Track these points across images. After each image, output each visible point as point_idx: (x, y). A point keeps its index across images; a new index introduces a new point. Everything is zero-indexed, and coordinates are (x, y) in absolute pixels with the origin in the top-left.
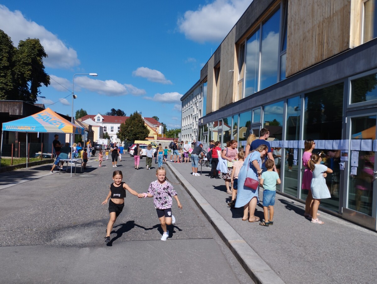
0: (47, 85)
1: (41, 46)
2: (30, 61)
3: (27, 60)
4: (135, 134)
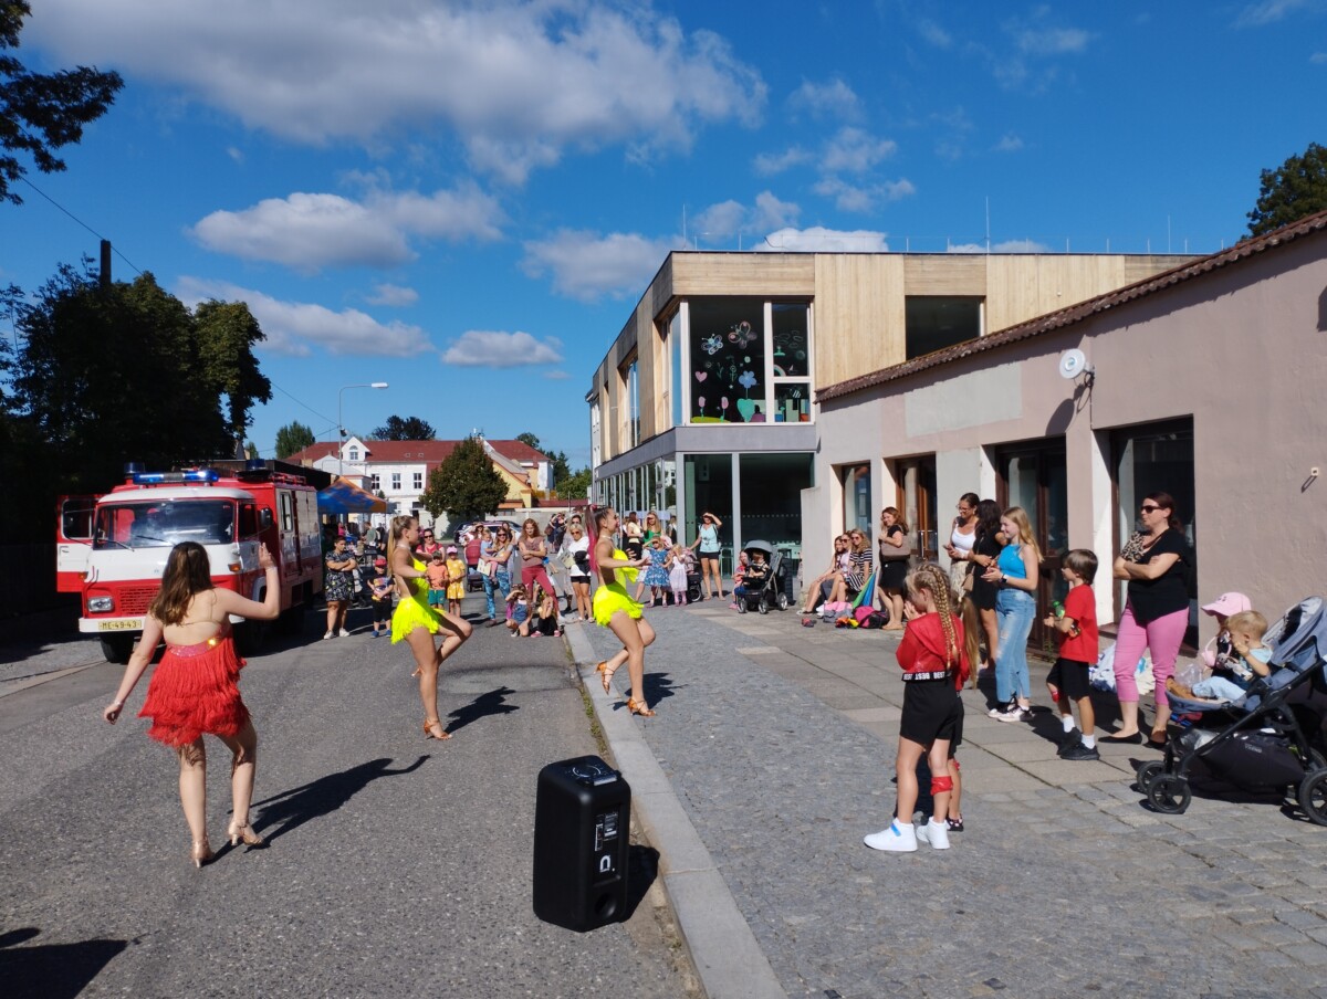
0: (265, 403)
1: (251, 318)
2: (235, 356)
3: (230, 356)
4: (471, 498)
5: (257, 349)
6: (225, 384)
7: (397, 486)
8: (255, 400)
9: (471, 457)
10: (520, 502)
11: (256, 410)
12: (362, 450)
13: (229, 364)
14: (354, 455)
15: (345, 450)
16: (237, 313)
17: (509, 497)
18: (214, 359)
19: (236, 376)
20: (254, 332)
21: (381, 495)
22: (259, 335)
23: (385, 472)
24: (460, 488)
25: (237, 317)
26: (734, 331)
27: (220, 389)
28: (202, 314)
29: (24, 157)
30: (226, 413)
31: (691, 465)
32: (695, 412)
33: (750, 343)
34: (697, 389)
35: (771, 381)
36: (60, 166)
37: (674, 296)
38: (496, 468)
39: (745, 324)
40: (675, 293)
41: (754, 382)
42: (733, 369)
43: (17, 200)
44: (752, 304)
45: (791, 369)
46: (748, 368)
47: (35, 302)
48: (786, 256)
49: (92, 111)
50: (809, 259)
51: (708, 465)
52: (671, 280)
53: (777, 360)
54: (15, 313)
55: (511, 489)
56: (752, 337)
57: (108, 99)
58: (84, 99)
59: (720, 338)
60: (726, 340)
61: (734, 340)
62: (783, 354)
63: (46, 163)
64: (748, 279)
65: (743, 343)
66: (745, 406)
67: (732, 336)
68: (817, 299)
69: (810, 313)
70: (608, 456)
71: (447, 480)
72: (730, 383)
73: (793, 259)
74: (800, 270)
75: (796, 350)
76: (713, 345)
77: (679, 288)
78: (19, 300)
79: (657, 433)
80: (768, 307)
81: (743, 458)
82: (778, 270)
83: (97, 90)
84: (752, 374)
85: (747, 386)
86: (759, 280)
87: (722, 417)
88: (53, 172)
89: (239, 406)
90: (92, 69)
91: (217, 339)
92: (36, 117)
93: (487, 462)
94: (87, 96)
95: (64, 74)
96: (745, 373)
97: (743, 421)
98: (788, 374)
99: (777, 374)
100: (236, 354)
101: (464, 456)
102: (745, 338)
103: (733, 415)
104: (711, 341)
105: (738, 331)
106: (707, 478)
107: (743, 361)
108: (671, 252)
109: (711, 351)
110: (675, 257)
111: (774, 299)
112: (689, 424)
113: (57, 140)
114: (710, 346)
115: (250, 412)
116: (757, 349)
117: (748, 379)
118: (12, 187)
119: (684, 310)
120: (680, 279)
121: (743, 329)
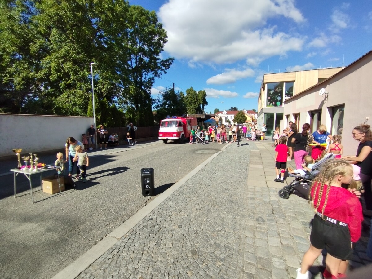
1: (205, 93)
4: (240, 120)
5: (206, 97)
7: (231, 118)
8: (205, 105)
9: (241, 113)
10: (250, 121)
11: (206, 107)
12: (226, 112)
13: (201, 100)
14: (225, 113)
15: (223, 113)
17: (247, 120)
18: (199, 99)
19: (203, 102)
20: (205, 95)
21: (228, 120)
22: (206, 95)
23: (229, 116)
24: (239, 119)
27: (200, 103)
28: (199, 93)
29: (162, 72)
30: (202, 107)
31: (266, 115)
32: (268, 105)
33: (280, 91)
34: (268, 100)
35: (284, 98)
36: (167, 73)
38: (245, 115)
39: (279, 87)
41: (280, 99)
42: (276, 96)
43: (161, 78)
44: (281, 84)
45: (289, 96)
46: (279, 96)
48: (289, 72)
49: (171, 64)
50: (294, 73)
51: (269, 115)
52: (264, 80)
53: (286, 94)
55: (248, 119)
56: (281, 90)
57: (173, 62)
60: (275, 91)
63: (165, 73)
64: (280, 78)
65: (279, 91)
66: (278, 103)
67: (276, 90)
68: (296, 81)
69: (294, 84)
71: (236, 117)
72: (275, 99)
73: (291, 73)
74: (292, 75)
75: (291, 92)
77: (265, 82)
80: (284, 84)
81: (276, 113)
82: (287, 76)
83: (171, 61)
84: (280, 97)
85: (279, 99)
87: (273, 106)
91: (200, 96)
92: (164, 66)
93: (243, 114)
97: (278, 106)
99: (286, 97)
100: (202, 98)
101: (240, 113)
103: (275, 105)
104: (272, 91)
105: (278, 89)
106: (269, 118)
107: (278, 95)
109: (272, 93)
110: (265, 76)
111: (286, 82)
112: (266, 107)
113: (166, 69)
115: (205, 107)
116: (281, 93)
117: (279, 98)
118: (161, 76)
119: (266, 85)
120: (266, 79)
121: (279, 88)
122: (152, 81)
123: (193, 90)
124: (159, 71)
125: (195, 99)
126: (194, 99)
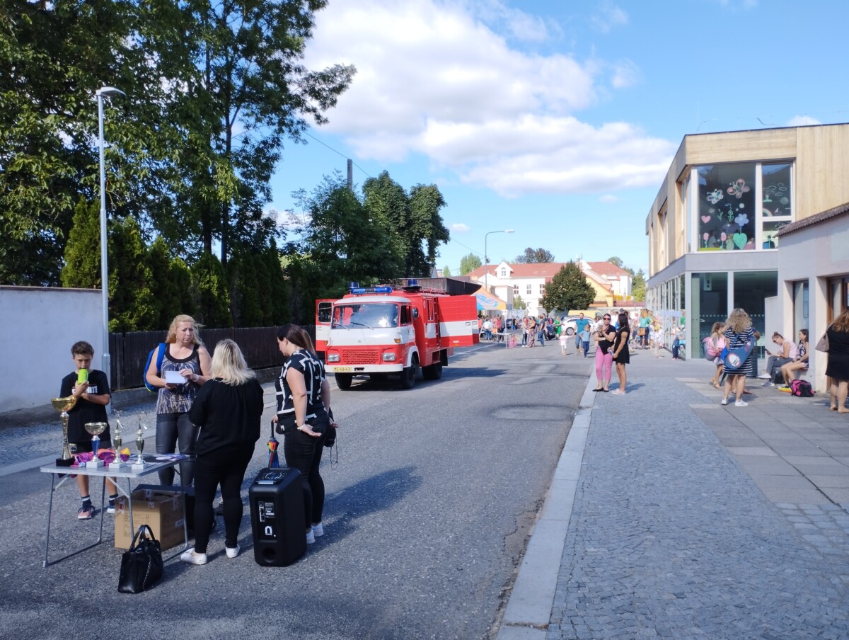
0: (446, 242)
1: (439, 194)
2: (430, 217)
3: (427, 217)
4: (571, 299)
6: (424, 233)
7: (529, 292)
8: (441, 242)
9: (571, 273)
10: (605, 303)
12: (509, 269)
13: (426, 222)
14: (504, 273)
15: (498, 270)
16: (431, 191)
17: (596, 299)
18: (418, 219)
19: (429, 228)
20: (440, 202)
21: (519, 298)
22: (443, 204)
23: (522, 283)
24: (564, 294)
25: (431, 193)
26: (732, 186)
27: (422, 236)
28: (413, 193)
29: (309, 118)
30: (425, 250)
31: (697, 280)
32: (702, 244)
33: (744, 194)
34: (703, 228)
35: (759, 220)
36: (326, 121)
37: (686, 166)
38: (588, 281)
39: (740, 181)
40: (687, 163)
41: (747, 221)
42: (731, 213)
43: (305, 142)
44: (746, 168)
45: (777, 211)
46: (742, 211)
47: (313, 197)
48: (773, 131)
49: (339, 89)
50: (792, 132)
51: (710, 280)
52: (685, 155)
53: (765, 205)
54: (303, 203)
55: (598, 294)
56: (747, 190)
57: (349, 80)
58: (338, 82)
59: (721, 191)
60: (725, 193)
61: (732, 193)
62: (770, 201)
63: (319, 120)
64: (744, 149)
65: (739, 195)
66: (740, 238)
67: (730, 190)
68: (798, 160)
69: (793, 171)
70: (653, 274)
71: (556, 289)
72: (728, 222)
73: (779, 133)
74: (785, 140)
75: (781, 197)
76: (716, 196)
77: (690, 160)
78: (304, 196)
79: (677, 258)
80: (759, 170)
81: (736, 274)
82: (767, 141)
84: (745, 215)
85: (741, 224)
86: (752, 149)
87: (721, 247)
88: (322, 125)
89: (432, 246)
90: (341, 65)
91: (420, 207)
92: (316, 94)
93: (580, 276)
94: (339, 80)
95: (328, 69)
96: (740, 215)
97: (738, 248)
98: (774, 215)
99: (765, 215)
100: (430, 215)
101: (567, 273)
102: (740, 191)
104: (714, 194)
105: (735, 186)
106: (709, 289)
107: (738, 207)
108: (686, 135)
109: (714, 201)
110: (688, 139)
111: (765, 163)
112: (696, 252)
113: (324, 107)
114: (713, 198)
115: (438, 249)
116: (749, 198)
117: (742, 220)
118: (303, 135)
119: (694, 174)
120: (692, 153)
121: (739, 184)
122: (275, 150)
123: (390, 184)
124: (298, 114)
125: (402, 218)
126: (396, 219)
